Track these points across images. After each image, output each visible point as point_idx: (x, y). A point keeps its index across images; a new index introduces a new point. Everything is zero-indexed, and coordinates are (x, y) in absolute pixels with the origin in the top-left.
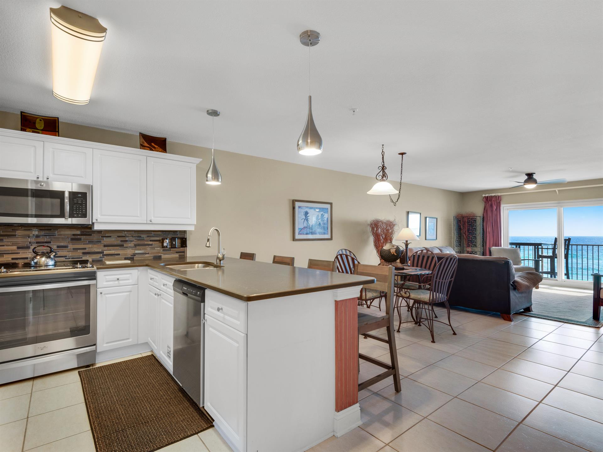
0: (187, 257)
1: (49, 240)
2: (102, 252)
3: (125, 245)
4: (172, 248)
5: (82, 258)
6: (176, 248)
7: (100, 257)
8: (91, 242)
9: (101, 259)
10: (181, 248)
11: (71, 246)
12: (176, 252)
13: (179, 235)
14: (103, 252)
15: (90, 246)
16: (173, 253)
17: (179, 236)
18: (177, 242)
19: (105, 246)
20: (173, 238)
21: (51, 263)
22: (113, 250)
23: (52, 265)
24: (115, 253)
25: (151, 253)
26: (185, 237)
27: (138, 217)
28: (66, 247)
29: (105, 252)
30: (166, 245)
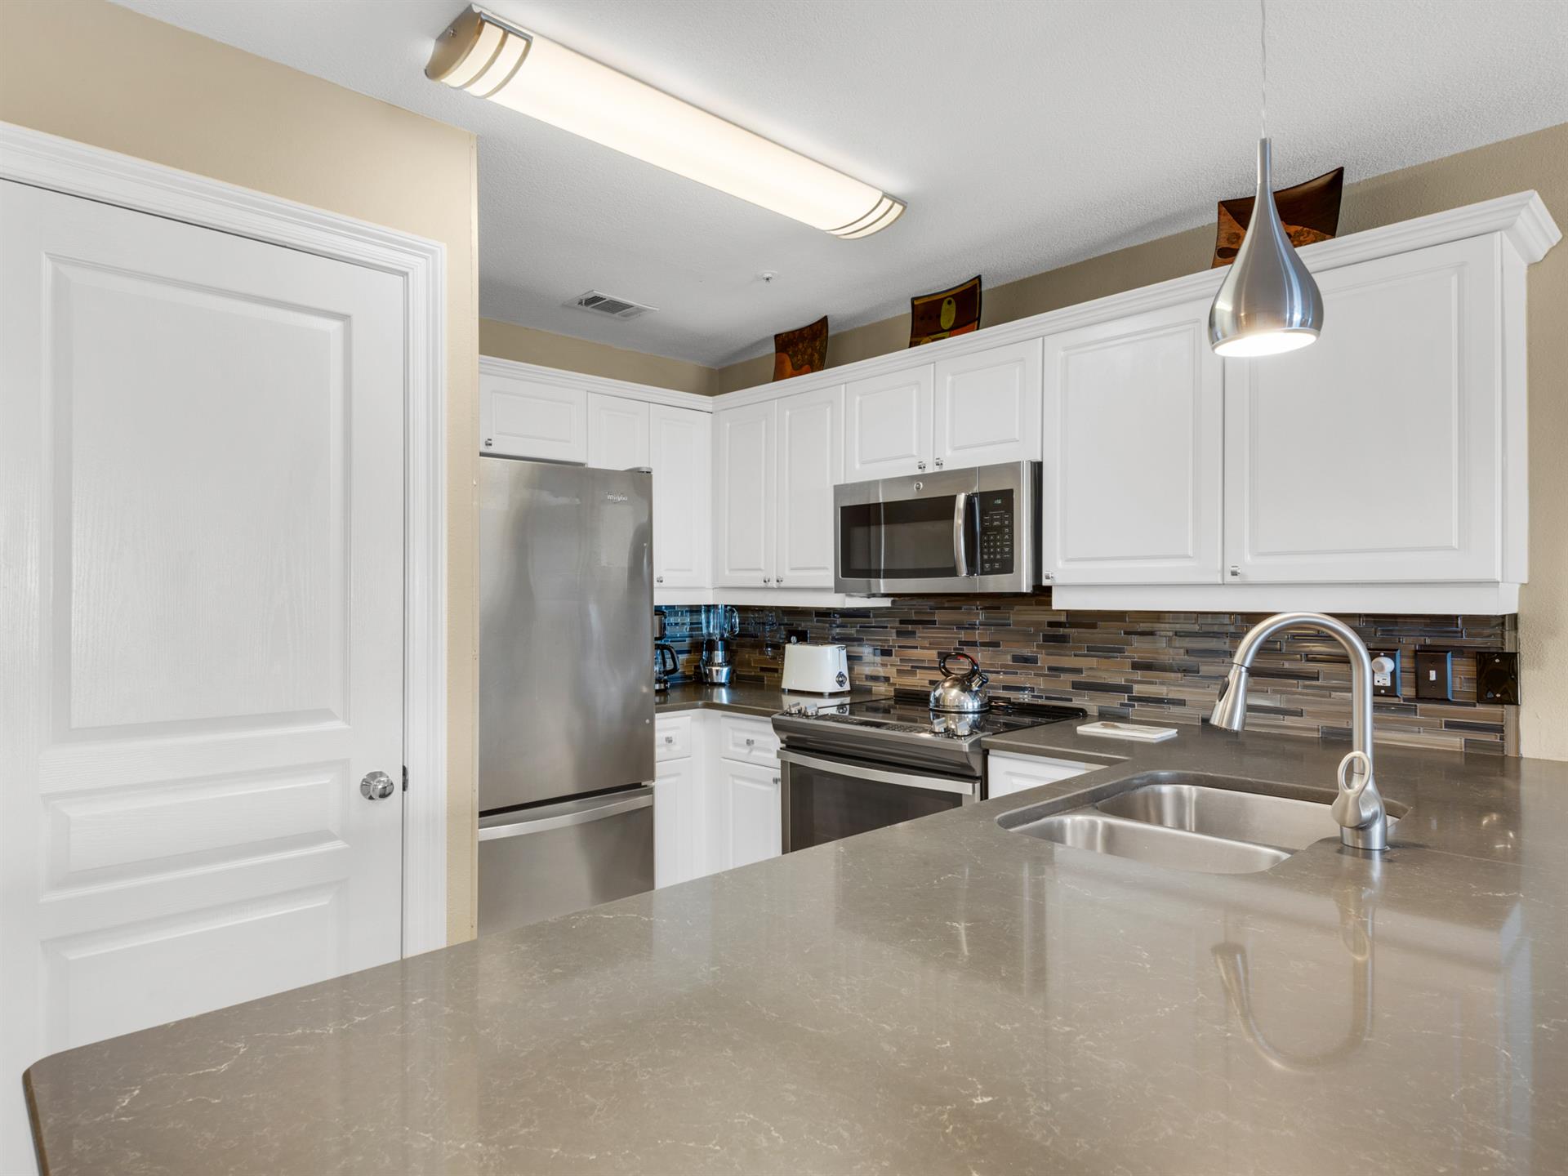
0: (1518, 759)
1: (995, 638)
2: (1126, 689)
3: (1205, 669)
4: (1419, 698)
5: (1071, 700)
6: (1446, 701)
7: (1122, 705)
8: (1093, 650)
9: (1125, 710)
10: (1480, 708)
11: (1045, 660)
12: (1449, 725)
13: (1467, 636)
14: (1131, 687)
15: (1093, 662)
16: (1430, 728)
17: (1464, 640)
18: (1459, 675)
19: (1136, 666)
20: (1425, 649)
21: (970, 705)
22: (1162, 684)
23: (974, 713)
24: (1171, 696)
25: (1314, 715)
26: (1508, 649)
27: (1188, 557)
28: (1034, 660)
29: (1138, 689)
30: (1388, 683)
